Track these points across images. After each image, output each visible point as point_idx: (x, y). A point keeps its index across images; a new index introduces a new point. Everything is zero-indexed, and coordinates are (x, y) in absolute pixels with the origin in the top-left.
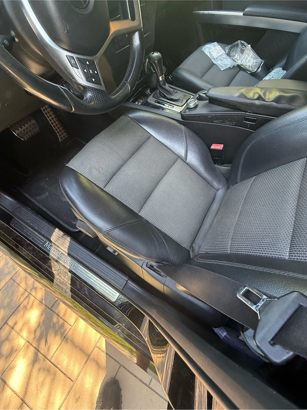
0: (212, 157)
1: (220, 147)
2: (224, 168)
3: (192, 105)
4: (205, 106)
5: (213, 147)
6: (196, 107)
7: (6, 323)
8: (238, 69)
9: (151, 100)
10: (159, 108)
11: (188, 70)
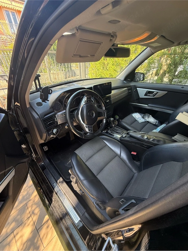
0: (132, 157)
1: (135, 154)
2: (138, 163)
3: (124, 136)
4: (128, 137)
5: (132, 153)
6: (126, 137)
7: (13, 232)
8: (147, 122)
9: (109, 131)
10: (112, 135)
11: (125, 122)
